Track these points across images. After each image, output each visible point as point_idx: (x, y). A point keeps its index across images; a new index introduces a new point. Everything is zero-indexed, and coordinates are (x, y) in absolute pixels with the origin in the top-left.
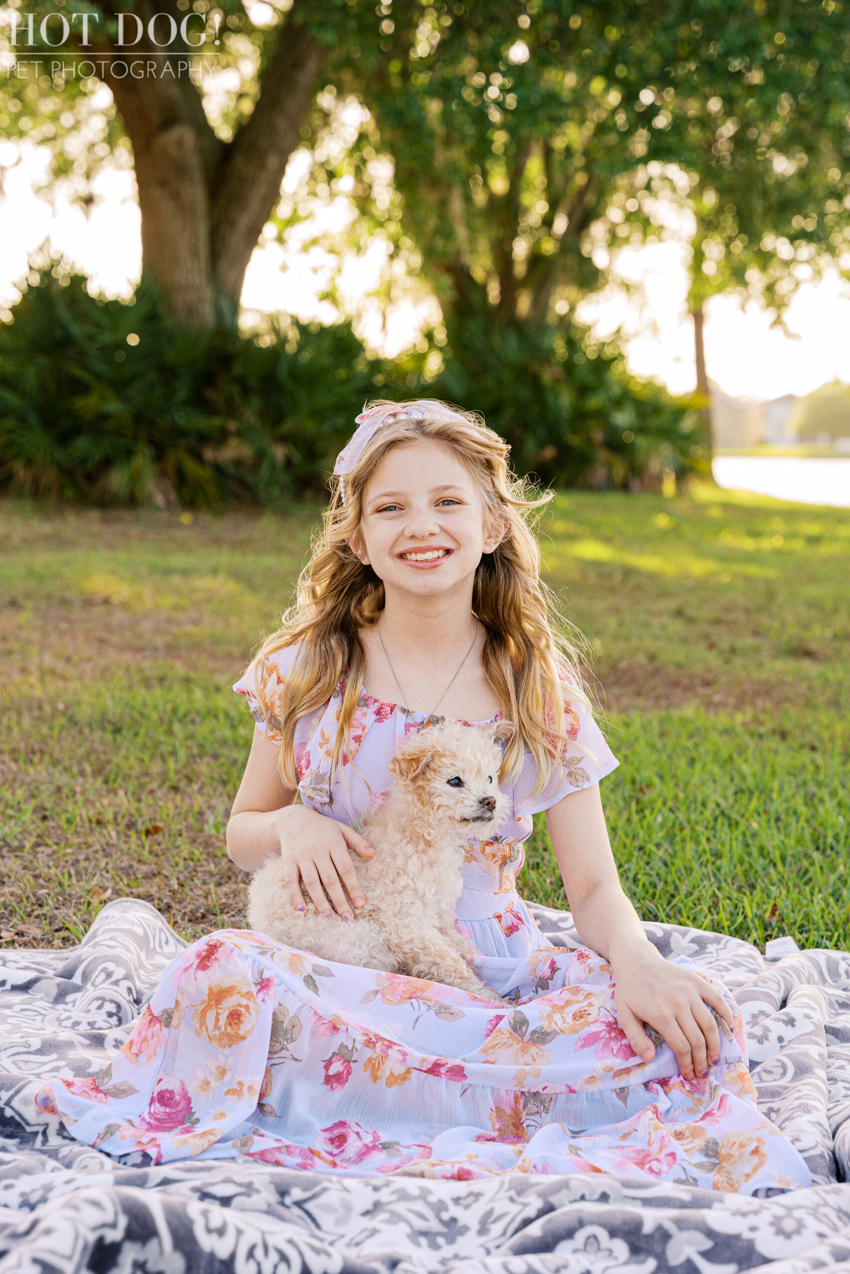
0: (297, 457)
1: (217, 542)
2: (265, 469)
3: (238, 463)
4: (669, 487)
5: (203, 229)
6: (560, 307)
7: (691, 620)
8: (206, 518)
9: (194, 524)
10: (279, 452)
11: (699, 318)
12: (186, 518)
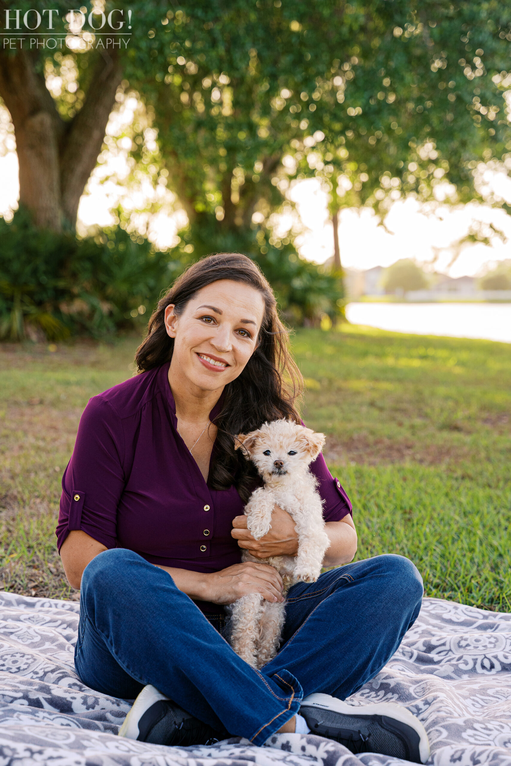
0: (116, 310)
1: (78, 363)
2: (96, 317)
3: (80, 313)
4: (326, 324)
5: (55, 174)
6: (257, 218)
7: (381, 409)
8: (65, 348)
9: (57, 351)
10: (105, 307)
11: (335, 222)
12: (52, 348)
